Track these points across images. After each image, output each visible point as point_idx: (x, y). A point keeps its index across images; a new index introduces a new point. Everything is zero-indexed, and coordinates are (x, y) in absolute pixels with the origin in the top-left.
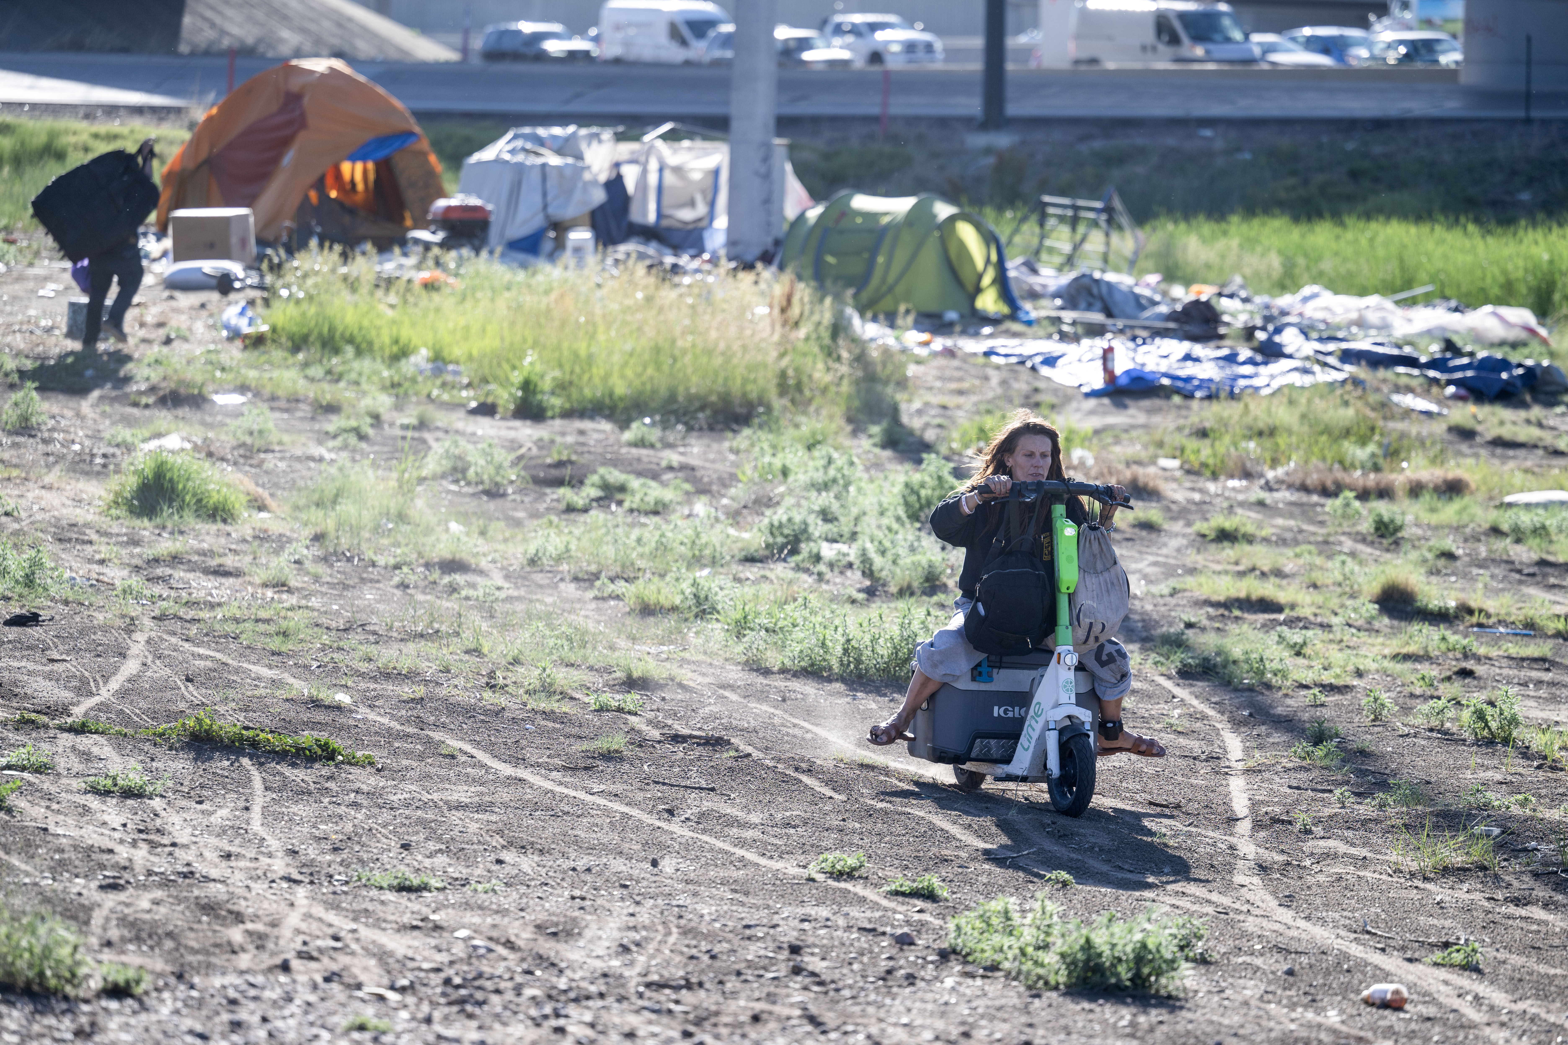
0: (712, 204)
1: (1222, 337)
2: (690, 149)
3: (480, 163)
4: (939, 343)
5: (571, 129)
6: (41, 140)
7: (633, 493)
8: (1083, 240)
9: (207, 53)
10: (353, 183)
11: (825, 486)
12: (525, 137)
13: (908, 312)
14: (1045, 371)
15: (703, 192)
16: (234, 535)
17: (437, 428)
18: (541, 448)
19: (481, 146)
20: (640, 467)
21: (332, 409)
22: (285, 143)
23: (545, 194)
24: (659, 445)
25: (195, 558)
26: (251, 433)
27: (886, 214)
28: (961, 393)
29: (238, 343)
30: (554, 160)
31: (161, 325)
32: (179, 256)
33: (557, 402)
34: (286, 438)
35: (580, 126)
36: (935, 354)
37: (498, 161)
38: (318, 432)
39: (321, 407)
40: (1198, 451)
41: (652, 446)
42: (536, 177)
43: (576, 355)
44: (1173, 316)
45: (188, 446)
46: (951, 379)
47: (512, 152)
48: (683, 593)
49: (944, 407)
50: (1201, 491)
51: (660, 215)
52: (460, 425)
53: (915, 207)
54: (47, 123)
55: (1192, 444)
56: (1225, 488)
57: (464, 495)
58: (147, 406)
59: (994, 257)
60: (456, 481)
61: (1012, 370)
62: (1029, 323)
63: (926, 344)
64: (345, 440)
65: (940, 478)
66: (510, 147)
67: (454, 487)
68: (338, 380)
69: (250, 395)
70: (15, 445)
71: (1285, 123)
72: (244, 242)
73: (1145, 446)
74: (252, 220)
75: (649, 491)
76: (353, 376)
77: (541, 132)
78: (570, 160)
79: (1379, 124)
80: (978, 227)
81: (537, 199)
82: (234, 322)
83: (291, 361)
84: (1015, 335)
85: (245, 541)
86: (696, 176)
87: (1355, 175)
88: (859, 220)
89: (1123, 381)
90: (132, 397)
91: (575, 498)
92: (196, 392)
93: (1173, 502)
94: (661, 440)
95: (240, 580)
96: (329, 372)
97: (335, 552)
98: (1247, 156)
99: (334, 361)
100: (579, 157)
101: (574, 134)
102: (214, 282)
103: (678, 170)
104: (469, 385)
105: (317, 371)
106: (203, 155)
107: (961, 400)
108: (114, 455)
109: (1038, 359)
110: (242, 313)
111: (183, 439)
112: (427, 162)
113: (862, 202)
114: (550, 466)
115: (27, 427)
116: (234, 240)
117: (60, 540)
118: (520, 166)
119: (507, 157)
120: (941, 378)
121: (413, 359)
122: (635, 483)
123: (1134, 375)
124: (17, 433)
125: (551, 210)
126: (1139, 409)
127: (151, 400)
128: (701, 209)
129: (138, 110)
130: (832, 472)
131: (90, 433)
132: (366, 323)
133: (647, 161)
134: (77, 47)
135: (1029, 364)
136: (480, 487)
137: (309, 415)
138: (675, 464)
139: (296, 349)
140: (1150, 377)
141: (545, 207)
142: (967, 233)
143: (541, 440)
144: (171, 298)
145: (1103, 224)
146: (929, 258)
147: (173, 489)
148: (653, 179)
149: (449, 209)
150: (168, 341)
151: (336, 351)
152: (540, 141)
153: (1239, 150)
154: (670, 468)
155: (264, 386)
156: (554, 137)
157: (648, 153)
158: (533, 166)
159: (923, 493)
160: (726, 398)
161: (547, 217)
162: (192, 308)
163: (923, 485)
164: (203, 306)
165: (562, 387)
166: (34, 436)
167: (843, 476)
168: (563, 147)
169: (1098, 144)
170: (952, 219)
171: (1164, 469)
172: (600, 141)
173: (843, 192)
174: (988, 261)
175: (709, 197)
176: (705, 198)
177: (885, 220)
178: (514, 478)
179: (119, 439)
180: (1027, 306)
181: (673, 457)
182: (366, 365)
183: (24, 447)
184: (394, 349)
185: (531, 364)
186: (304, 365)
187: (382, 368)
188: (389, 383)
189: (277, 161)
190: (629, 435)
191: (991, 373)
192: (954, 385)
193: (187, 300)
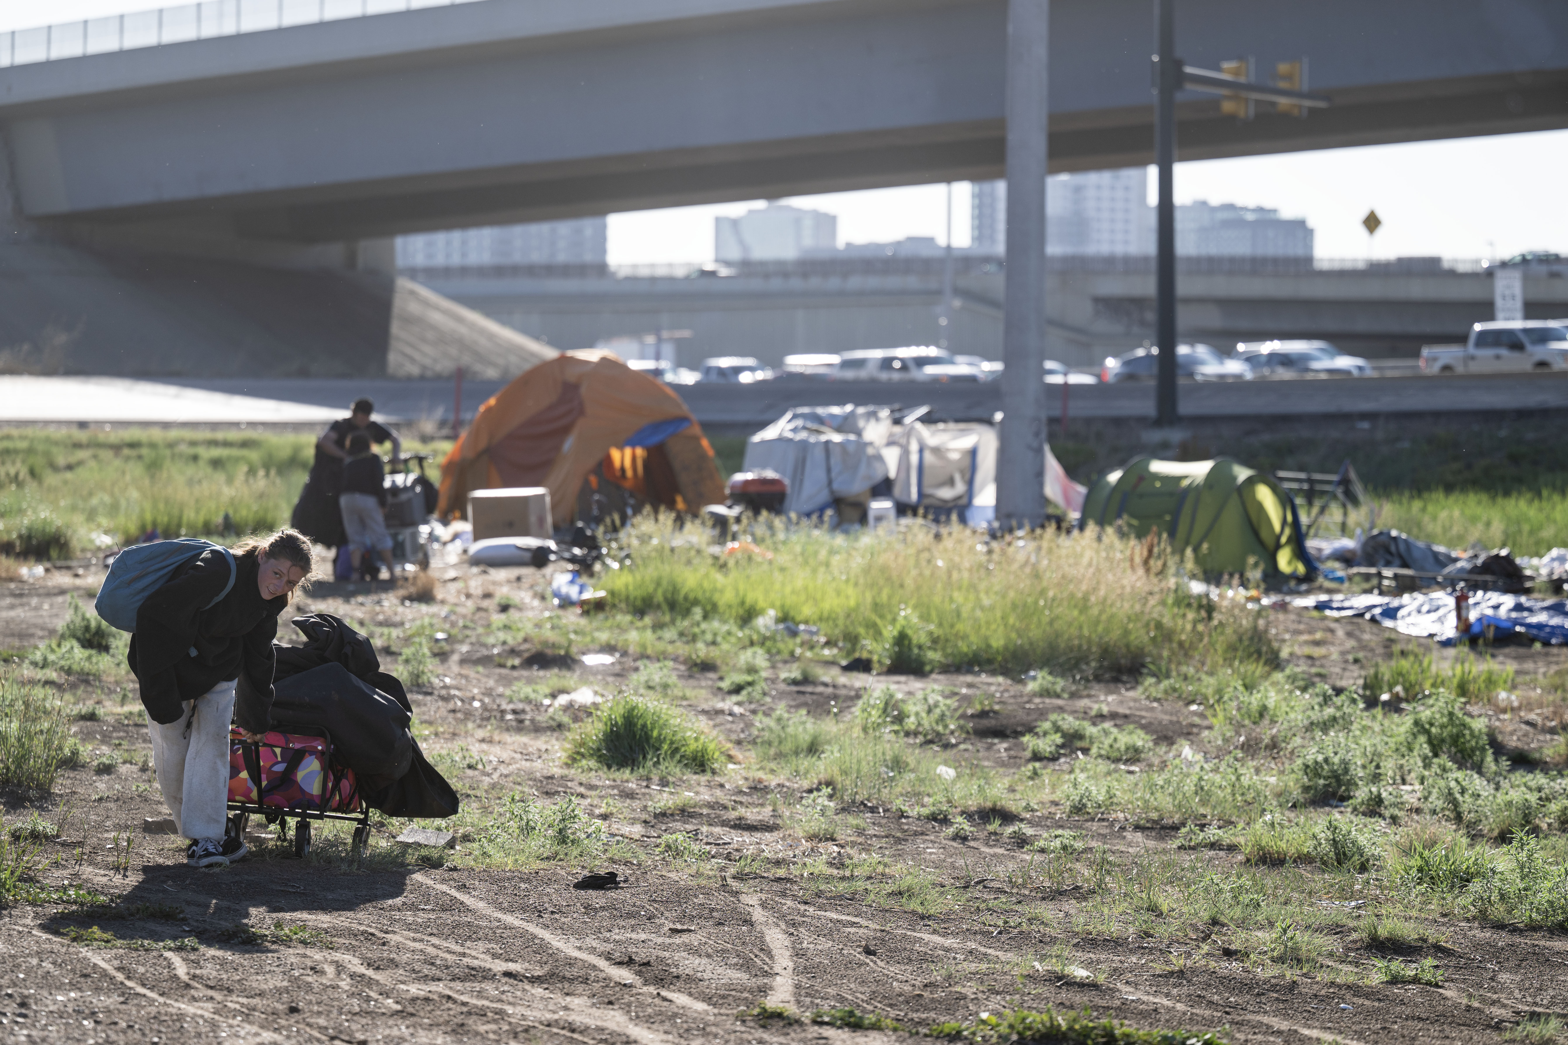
0: (970, 483)
1: (1534, 590)
2: (944, 430)
3: (763, 442)
4: (1267, 600)
5: (849, 408)
7: (1094, 740)
8: (1321, 511)
9: (422, 378)
10: (623, 469)
12: (805, 416)
14: (1388, 623)
15: (962, 472)
16: (727, 786)
17: (824, 684)
18: (950, 700)
19: (762, 425)
21: (707, 667)
22: (566, 430)
23: (829, 470)
24: (1066, 695)
25: (705, 811)
26: (653, 688)
27: (1186, 477)
28: (1318, 644)
29: (575, 610)
30: (837, 438)
31: (487, 596)
32: (478, 535)
33: (935, 656)
34: (687, 694)
35: (857, 404)
36: (1269, 609)
37: (781, 440)
38: (710, 688)
39: (696, 665)
41: (1060, 696)
42: (819, 454)
44: (1480, 571)
45: (600, 700)
46: (1299, 632)
47: (794, 430)
48: (1314, 836)
49: (1310, 657)
51: (921, 494)
52: (844, 680)
53: (1213, 470)
58: (514, 667)
59: (1289, 518)
61: (1352, 623)
62: (1338, 581)
63: (1254, 600)
64: (749, 694)
65: (1451, 714)
66: (792, 426)
68: (696, 641)
69: (617, 655)
71: (1437, 415)
72: (541, 521)
74: (548, 499)
75: (1116, 737)
76: (708, 637)
77: (821, 411)
78: (852, 437)
79: (1523, 414)
80: (1275, 489)
81: (821, 474)
82: (564, 590)
83: (639, 624)
84: (1334, 590)
85: (740, 792)
86: (955, 456)
87: (1515, 459)
88: (1158, 484)
89: (1477, 629)
90: (497, 659)
91: (1037, 747)
92: (562, 652)
94: (1067, 690)
95: (775, 834)
96: (681, 634)
97: (853, 802)
98: (1406, 445)
99: (686, 623)
100: (859, 433)
101: (852, 413)
102: (528, 556)
103: (937, 451)
104: (829, 644)
105: (670, 634)
106: (483, 444)
107: (1322, 651)
108: (523, 711)
109: (1377, 611)
110: (570, 583)
111: (596, 693)
112: (700, 446)
113: (1159, 467)
114: (972, 716)
115: (418, 685)
116: (533, 519)
117: (547, 793)
118: (804, 444)
119: (790, 435)
121: (762, 620)
123: (1487, 623)
125: (835, 486)
126: (1507, 656)
127: (517, 662)
128: (960, 488)
132: (706, 587)
133: (908, 442)
135: (1368, 616)
137: (686, 673)
138: (1104, 712)
139: (640, 613)
140: (1502, 625)
141: (830, 483)
142: (1264, 495)
143: (941, 692)
144: (485, 572)
145: (1341, 496)
146: (1231, 519)
147: (647, 737)
148: (914, 459)
149: (747, 483)
150: (504, 610)
151: (685, 613)
152: (820, 420)
154: (1105, 715)
155: (627, 646)
156: (833, 416)
157: (909, 434)
158: (817, 443)
161: (832, 492)
162: (509, 581)
164: (519, 579)
165: (938, 641)
166: (431, 694)
168: (844, 425)
169: (1266, 437)
170: (1250, 482)
172: (878, 419)
173: (1136, 459)
174: (1284, 522)
175: (968, 476)
176: (963, 477)
177: (1185, 483)
178: (953, 727)
179: (522, 696)
182: (719, 626)
183: (425, 705)
184: (741, 611)
185: (905, 618)
186: (657, 626)
187: (734, 629)
188: (747, 643)
189: (558, 448)
190: (1032, 686)
191: (1333, 625)
192: (1305, 637)
193: (501, 575)
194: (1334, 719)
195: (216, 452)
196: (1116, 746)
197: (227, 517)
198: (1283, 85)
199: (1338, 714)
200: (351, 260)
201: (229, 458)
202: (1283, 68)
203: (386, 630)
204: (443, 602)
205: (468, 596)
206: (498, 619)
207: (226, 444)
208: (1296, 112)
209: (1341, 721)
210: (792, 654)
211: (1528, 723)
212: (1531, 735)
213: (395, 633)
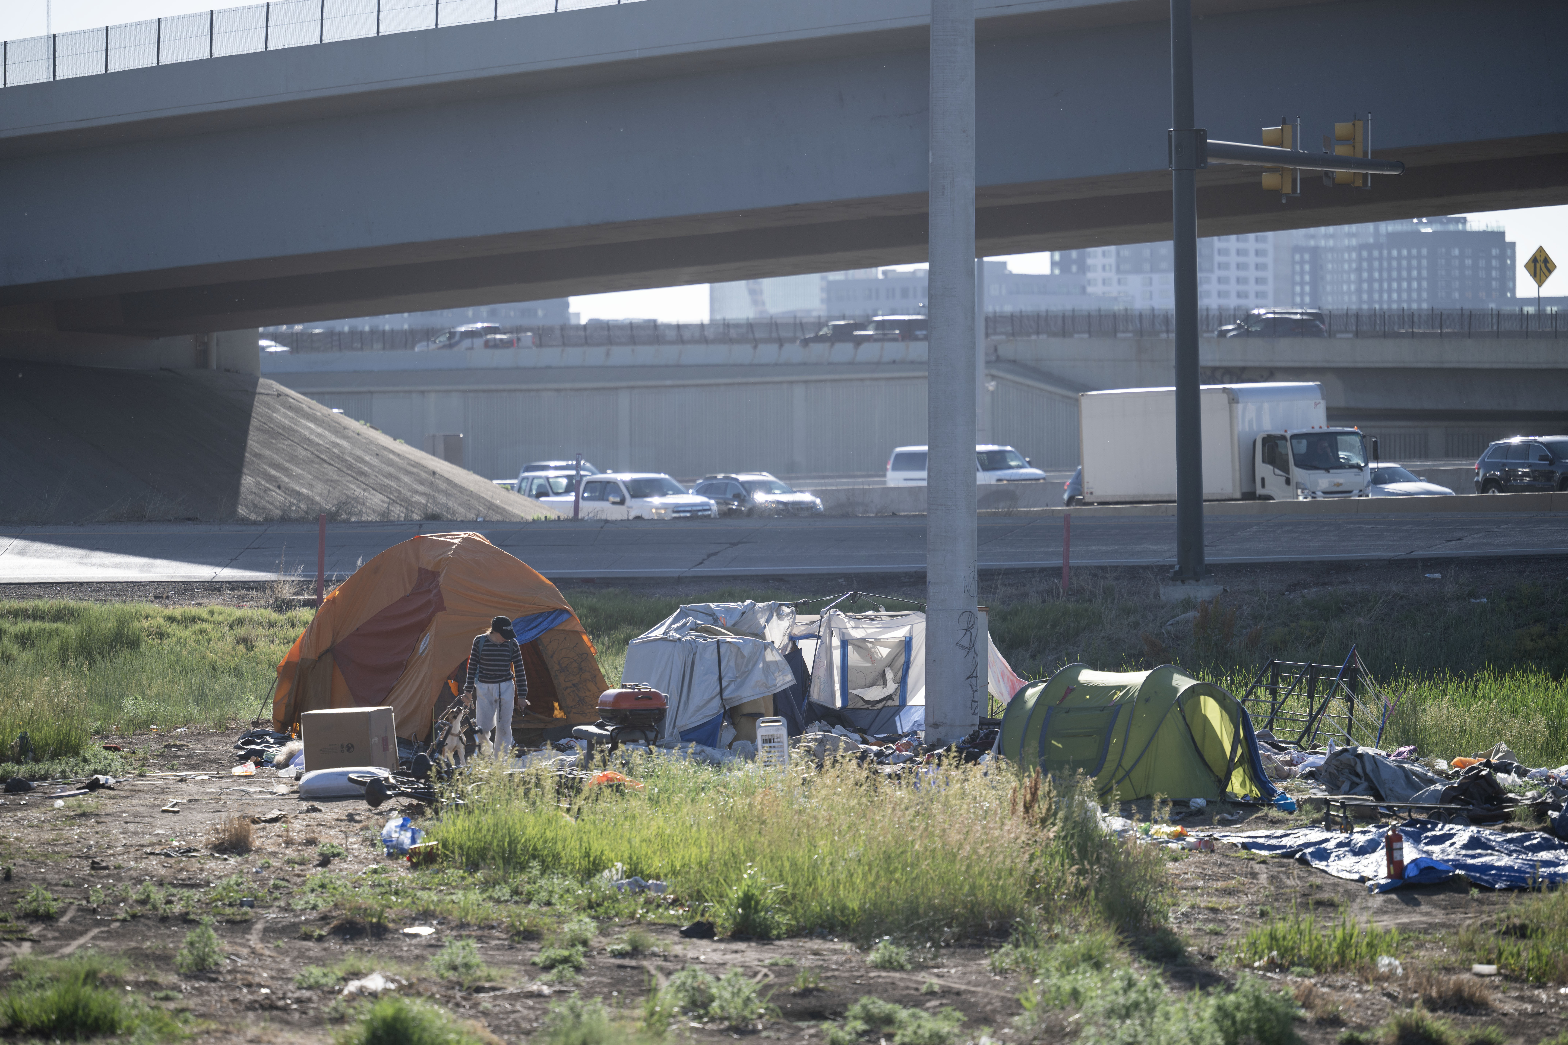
0: (903, 681)
1: (1508, 817)
3: (647, 642)
4: (1193, 835)
5: (747, 603)
6: (111, 625)
7: (902, 1025)
8: (1323, 708)
9: (285, 519)
11: (1127, 1013)
12: (695, 612)
13: (1164, 802)
14: (1319, 865)
15: (895, 669)
17: (654, 954)
18: (778, 974)
20: (898, 993)
21: (530, 935)
22: (422, 627)
23: (720, 676)
24: (909, 967)
26: (455, 968)
27: (1119, 688)
28: (1229, 892)
29: (404, 861)
30: (729, 638)
31: (311, 842)
33: (783, 919)
34: (494, 972)
36: (1192, 848)
37: (667, 641)
38: (523, 963)
39: (518, 933)
40: (1519, 954)
41: (901, 968)
42: (711, 655)
43: (794, 864)
44: (1448, 796)
45: (392, 986)
46: (1214, 877)
47: (681, 630)
49: (1214, 910)
50: (1531, 1000)
51: (846, 697)
52: (678, 949)
53: (1147, 680)
54: (117, 606)
55: (1509, 946)
56: (1558, 995)
57: (712, 1033)
58: (323, 939)
59: (1242, 736)
60: (699, 1018)
61: (1280, 865)
62: (1289, 808)
63: (1179, 837)
64: (560, 972)
66: (679, 625)
67: (694, 1024)
68: (528, 902)
69: (435, 924)
70: (200, 992)
72: (385, 742)
73: (1454, 950)
74: (392, 718)
75: (923, 1023)
76: (544, 896)
77: (716, 607)
78: (749, 639)
81: (711, 682)
82: (395, 836)
83: (470, 881)
84: (1275, 823)
86: (885, 651)
88: (1088, 697)
89: (1412, 873)
90: (303, 928)
91: (841, 1034)
92: (374, 920)
93: (1505, 1015)
94: (910, 960)
96: (516, 892)
99: (520, 878)
100: (759, 634)
101: (751, 609)
102: (362, 789)
104: (675, 903)
105: (502, 891)
106: (326, 644)
107: (1231, 901)
108: (310, 1000)
110: (403, 827)
111: (384, 978)
112: (581, 643)
113: (1088, 676)
114: (795, 995)
115: (204, 970)
116: (374, 742)
118: (691, 646)
119: (676, 636)
120: (1202, 876)
121: (606, 873)
122: (903, 1014)
123: (1423, 865)
124: (197, 978)
125: (727, 696)
126: (1436, 905)
127: (326, 932)
128: (892, 685)
129: (215, 587)
130: (1133, 996)
131: (274, 974)
132: (549, 834)
133: (828, 634)
134: (138, 517)
135: (1299, 856)
136: (727, 1023)
137: (507, 944)
138: (936, 988)
139: (473, 866)
140: (1442, 867)
141: (721, 691)
142: (1211, 709)
143: (775, 964)
144: (315, 810)
146: (1171, 735)
148: (836, 656)
149: (618, 698)
150: (325, 861)
151: (523, 867)
152: (715, 618)
153: (1472, 594)
154: (932, 994)
155: (450, 913)
156: (730, 613)
157: (829, 625)
158: (706, 646)
159: (1239, 1016)
160: (973, 909)
161: (724, 703)
162: (339, 821)
163: (1238, 1007)
164: (351, 818)
165: (786, 901)
166: (215, 980)
167: (1147, 999)
168: (739, 624)
169: (1311, 593)
170: (1193, 693)
171: (1481, 975)
172: (780, 615)
174: (1236, 741)
175: (901, 673)
176: (895, 673)
178: (762, 1011)
179: (311, 980)
180: (1279, 787)
181: (930, 980)
182: (557, 883)
183: (208, 993)
184: (585, 863)
185: (751, 877)
186: (486, 885)
187: (575, 885)
188: (586, 903)
189: (414, 648)
190: (873, 957)
191: (1257, 867)
192: (1220, 884)
193: (332, 811)
194: (1136, 1005)
195: (25, 626)
196: (920, 1032)
197: (23, 738)
198: (1340, 151)
199: (1142, 999)
200: (202, 357)
201: (40, 633)
202: (1341, 128)
203: (186, 892)
204: (258, 850)
205: (289, 843)
206: (315, 874)
207: (37, 616)
208: (1359, 183)
209: (1144, 1006)
210: (632, 916)
211: (1389, 995)
212: (1388, 1010)
213: (196, 895)
